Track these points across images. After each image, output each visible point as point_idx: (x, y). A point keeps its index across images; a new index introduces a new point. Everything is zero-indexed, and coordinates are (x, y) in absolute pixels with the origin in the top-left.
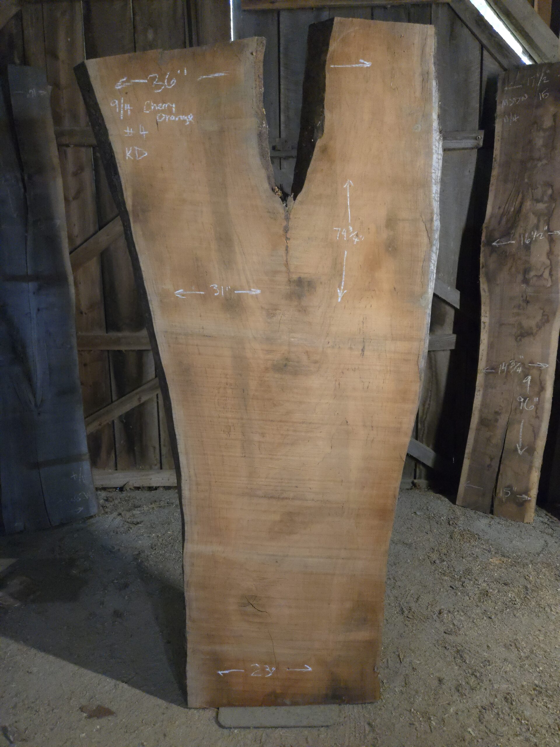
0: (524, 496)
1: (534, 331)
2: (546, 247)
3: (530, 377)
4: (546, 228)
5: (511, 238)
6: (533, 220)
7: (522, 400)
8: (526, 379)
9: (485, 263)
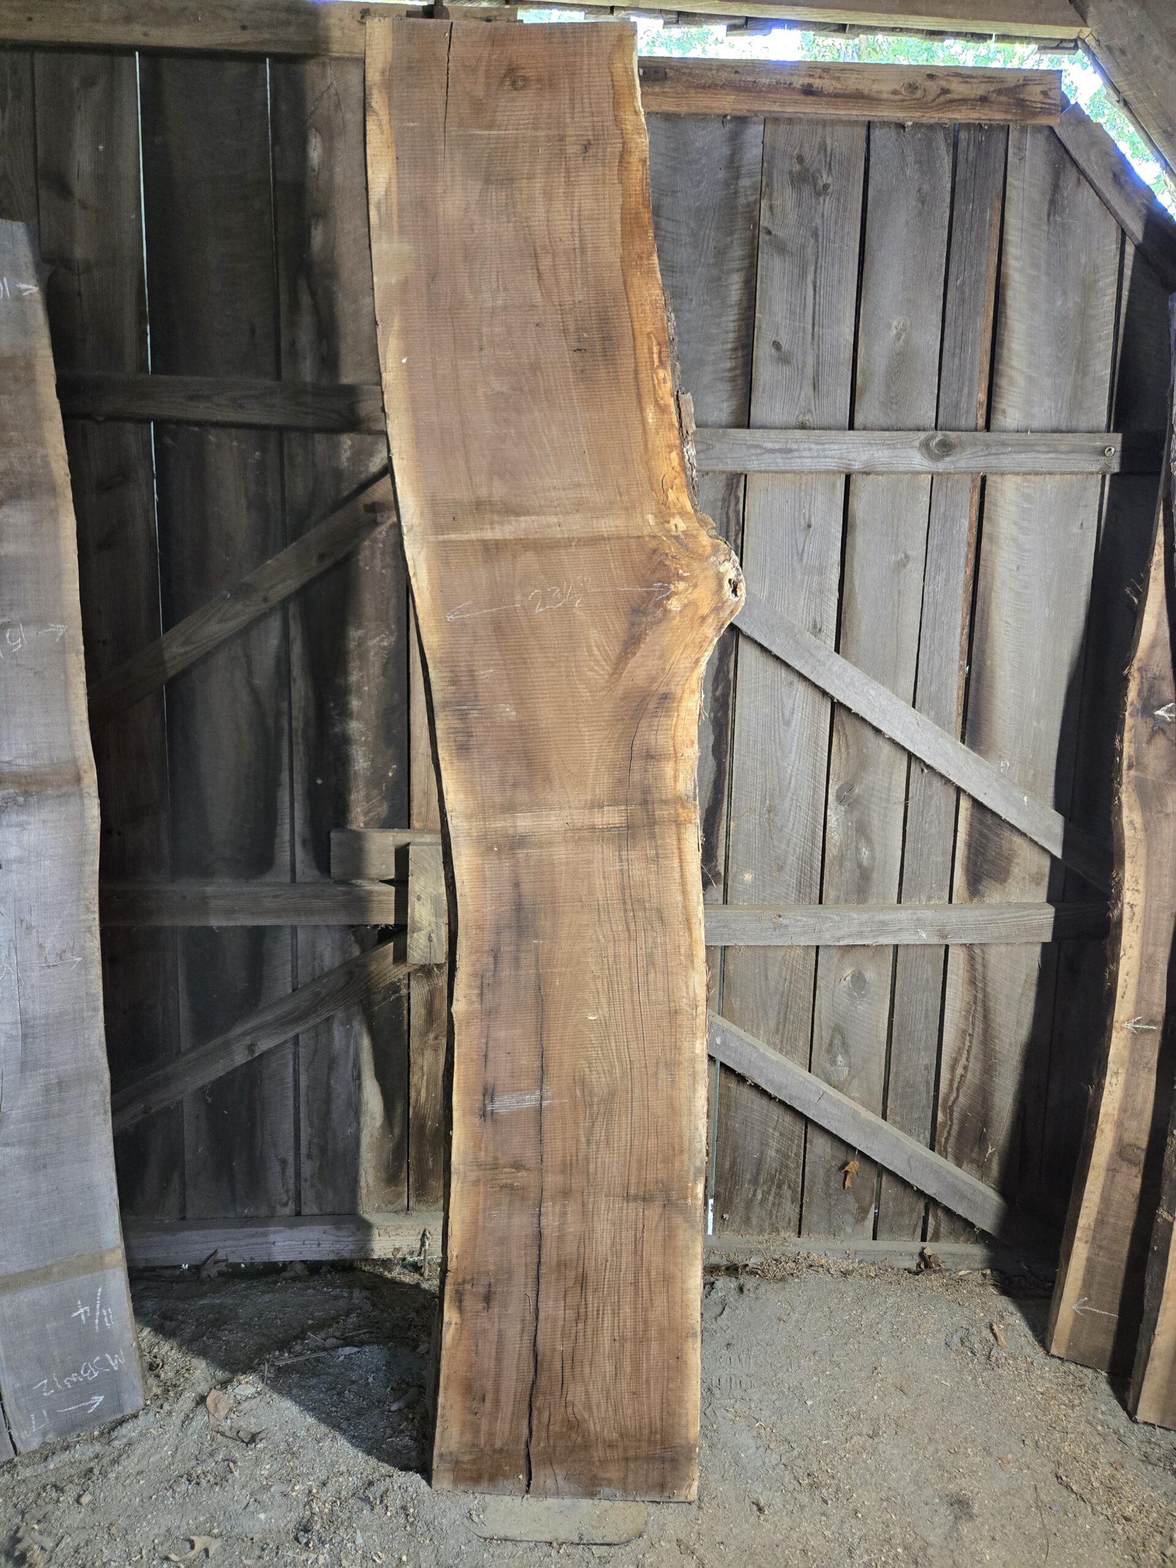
9: (1137, 758)
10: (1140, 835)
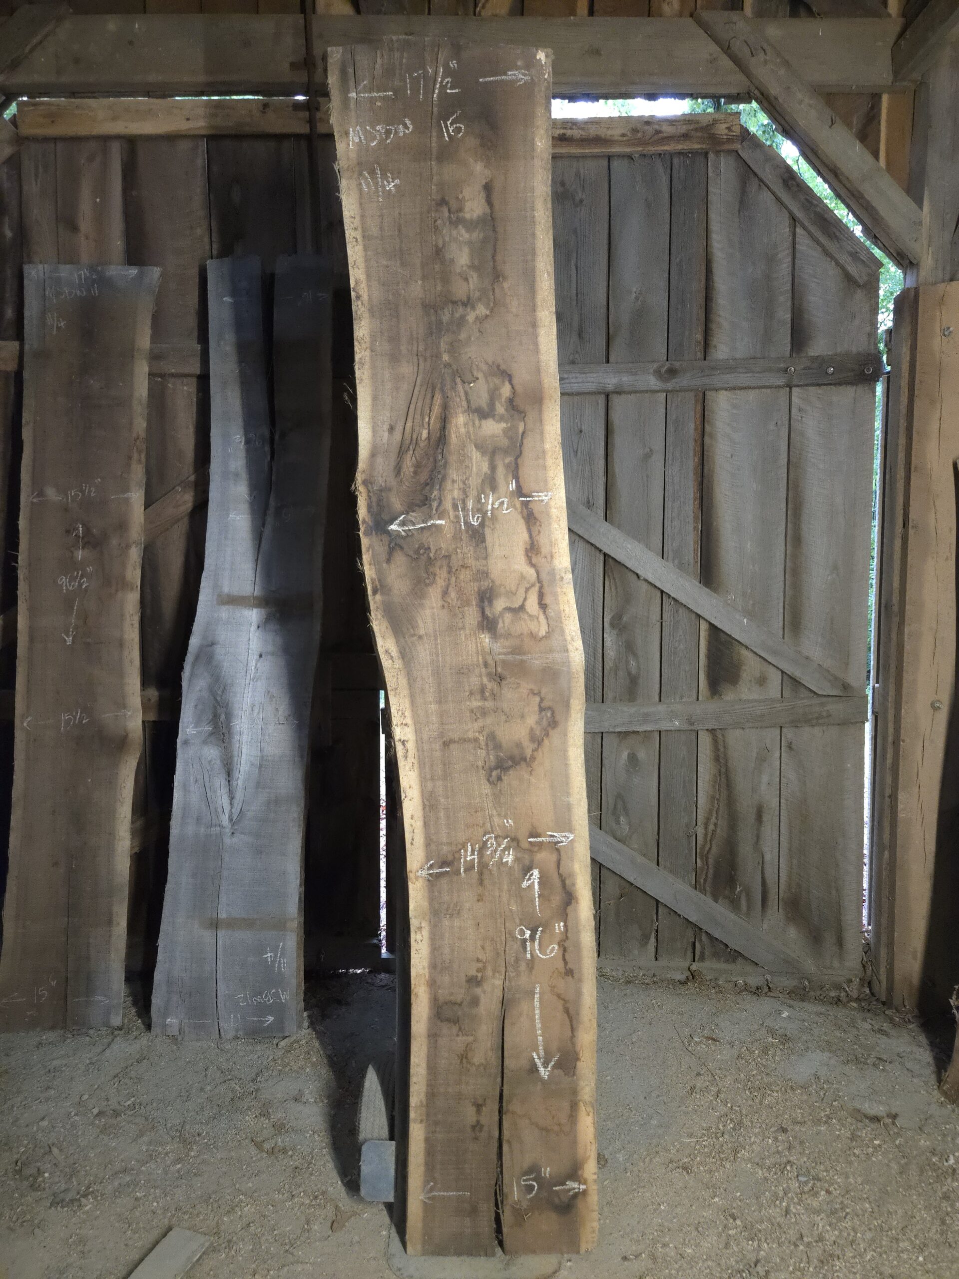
0: (571, 1184)
1: (528, 753)
2: (521, 536)
3: (536, 873)
4: (513, 486)
5: (434, 512)
6: (479, 463)
7: (528, 934)
8: (529, 879)
9: (380, 580)
10: (398, 664)
